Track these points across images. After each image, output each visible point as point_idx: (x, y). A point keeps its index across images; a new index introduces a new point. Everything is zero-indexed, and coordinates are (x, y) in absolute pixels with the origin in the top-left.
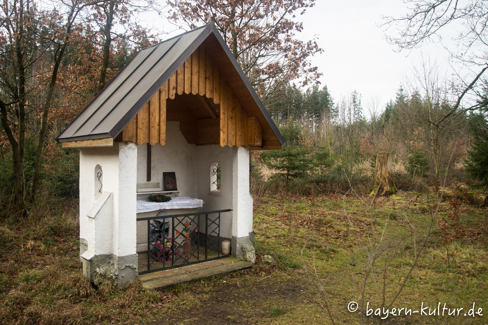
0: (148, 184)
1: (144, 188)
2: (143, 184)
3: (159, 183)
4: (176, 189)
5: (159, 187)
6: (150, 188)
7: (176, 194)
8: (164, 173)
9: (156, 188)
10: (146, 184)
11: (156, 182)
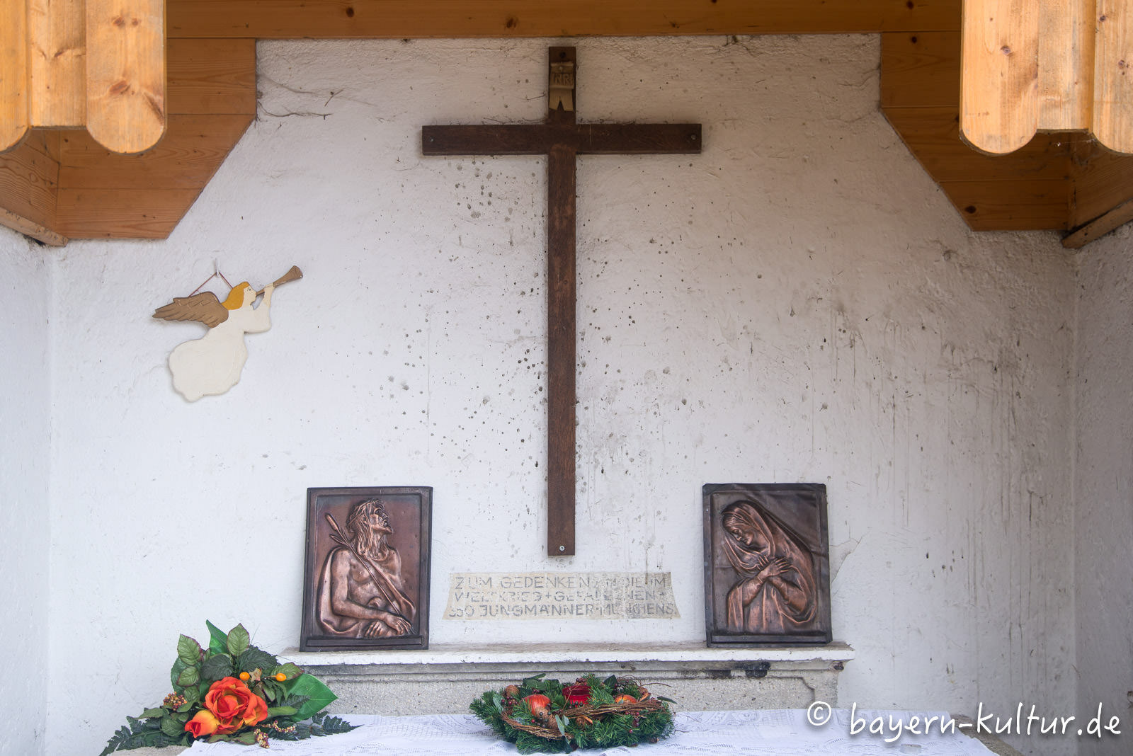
0: (557, 581)
1: (520, 612)
2: (507, 581)
3: (665, 579)
4: (824, 638)
5: (667, 611)
6: (576, 611)
7: (815, 680)
8: (710, 491)
9: (633, 612)
10: (536, 580)
11: (639, 569)
